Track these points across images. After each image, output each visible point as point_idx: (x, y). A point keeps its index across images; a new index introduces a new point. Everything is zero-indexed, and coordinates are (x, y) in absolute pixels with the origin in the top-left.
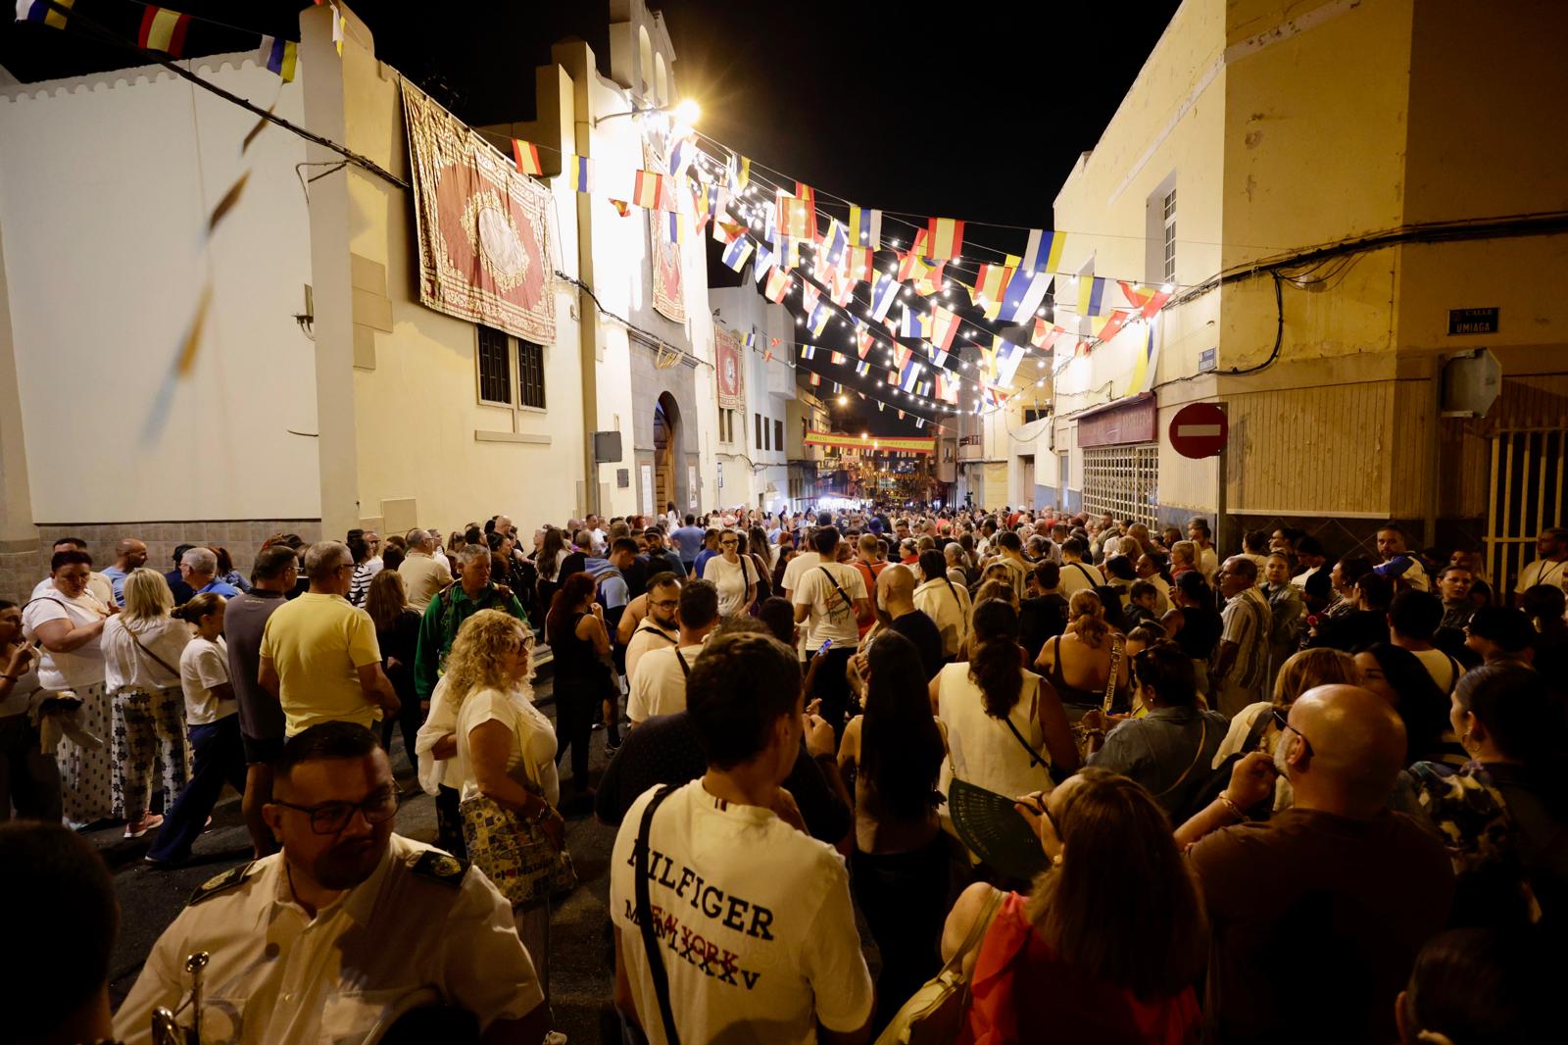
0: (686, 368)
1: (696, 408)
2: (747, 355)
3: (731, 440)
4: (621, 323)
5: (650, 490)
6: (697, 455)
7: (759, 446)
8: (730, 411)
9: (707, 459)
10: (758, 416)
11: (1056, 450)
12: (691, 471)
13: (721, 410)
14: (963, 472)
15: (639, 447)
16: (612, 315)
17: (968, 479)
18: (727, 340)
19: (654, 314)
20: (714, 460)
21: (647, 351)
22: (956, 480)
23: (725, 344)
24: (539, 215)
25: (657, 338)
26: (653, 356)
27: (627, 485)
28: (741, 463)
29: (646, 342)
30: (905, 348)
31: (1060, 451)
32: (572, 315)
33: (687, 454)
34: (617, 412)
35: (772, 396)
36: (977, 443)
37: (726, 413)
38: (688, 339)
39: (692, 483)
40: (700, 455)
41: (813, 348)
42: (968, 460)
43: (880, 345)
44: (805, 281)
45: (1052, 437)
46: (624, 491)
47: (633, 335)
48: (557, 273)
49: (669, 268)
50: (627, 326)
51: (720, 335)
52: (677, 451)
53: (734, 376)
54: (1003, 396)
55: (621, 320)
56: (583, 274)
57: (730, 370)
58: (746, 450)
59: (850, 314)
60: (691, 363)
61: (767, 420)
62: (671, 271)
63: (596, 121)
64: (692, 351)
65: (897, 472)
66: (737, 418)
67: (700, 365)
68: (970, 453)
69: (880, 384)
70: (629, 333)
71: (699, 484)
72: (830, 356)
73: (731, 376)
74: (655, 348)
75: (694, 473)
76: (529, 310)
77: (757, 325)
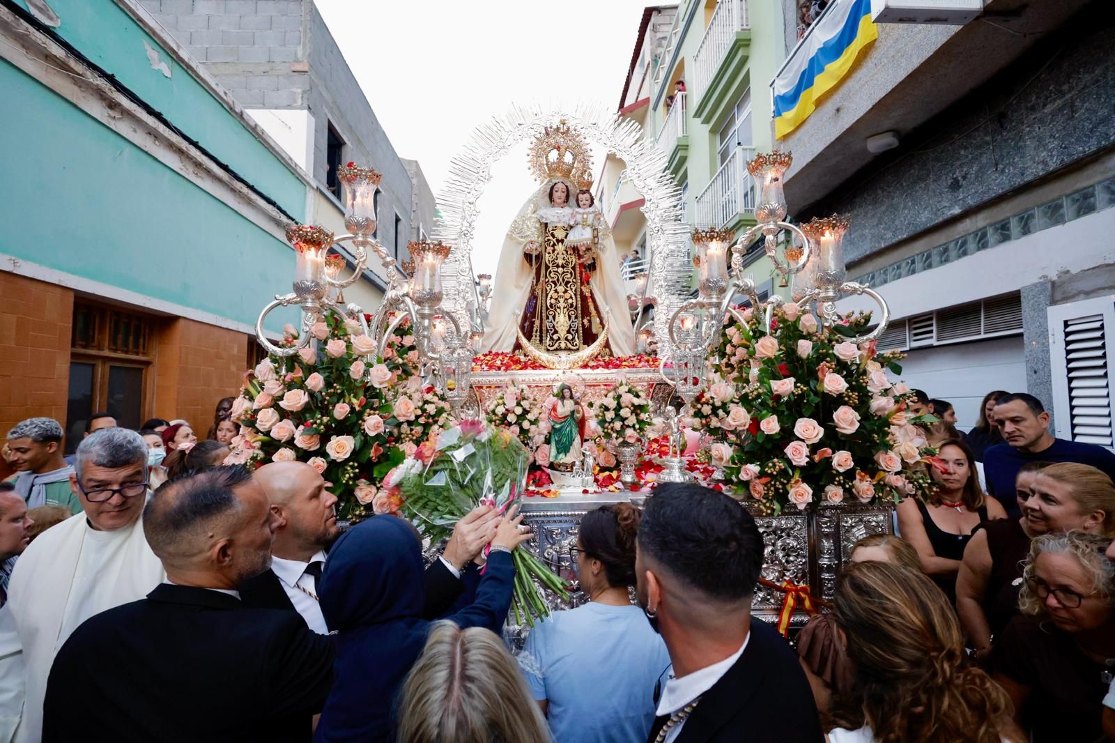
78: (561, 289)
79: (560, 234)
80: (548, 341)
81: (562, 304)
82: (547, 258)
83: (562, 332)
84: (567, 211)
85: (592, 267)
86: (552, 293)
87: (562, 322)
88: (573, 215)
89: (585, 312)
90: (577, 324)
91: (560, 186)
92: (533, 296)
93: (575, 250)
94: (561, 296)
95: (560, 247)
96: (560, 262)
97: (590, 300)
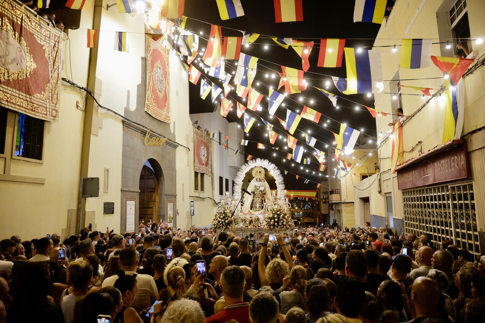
0: (169, 148)
1: (176, 170)
2: (215, 146)
3: (202, 189)
4: (117, 115)
5: (133, 216)
6: (175, 196)
7: (221, 193)
8: (202, 175)
9: (183, 199)
10: (221, 178)
11: (383, 193)
12: (170, 206)
13: (196, 173)
14: (332, 209)
15: (124, 189)
16: (109, 110)
17: (334, 213)
18: (202, 137)
19: (146, 115)
20: (188, 200)
21: (139, 135)
22: (329, 213)
23: (201, 139)
24: (53, 45)
25: (147, 128)
26: (142, 137)
27: (113, 213)
28: (209, 203)
29: (137, 129)
30: (294, 138)
31: (385, 193)
32: (77, 106)
33: (166, 195)
34: (107, 167)
35: (231, 168)
36: (338, 193)
37: (199, 175)
38: (172, 132)
39: (170, 213)
40: (177, 196)
41: (247, 141)
42: (334, 202)
43: (280, 137)
44: (238, 103)
45: (380, 185)
46: (109, 217)
47: (126, 123)
48: (63, 79)
49: (159, 93)
50: (122, 118)
51: (197, 134)
52: (161, 194)
53: (206, 155)
54: (349, 165)
55: (116, 113)
56: (89, 85)
57: (203, 152)
58: (213, 195)
59: (263, 120)
60: (175, 145)
61: (227, 181)
62: (161, 95)
63: (108, 7)
64: (175, 139)
65: (304, 209)
66: (207, 179)
67: (180, 146)
68: (334, 198)
69: (284, 160)
70: (123, 122)
71: (176, 213)
72: (257, 145)
73: (204, 156)
74: (144, 133)
75: (172, 207)
76: (30, 95)
77: (221, 131)
78: (258, 199)
79: (258, 188)
80: (255, 209)
81: (258, 202)
82: (255, 193)
83: (258, 207)
84: (260, 183)
85: (265, 194)
86: (256, 200)
87: (258, 205)
88: (260, 184)
89: (262, 203)
90: (261, 206)
91: (258, 179)
92: (253, 200)
93: (261, 191)
94: (258, 200)
95: (258, 191)
96: (258, 193)
97: (264, 201)
